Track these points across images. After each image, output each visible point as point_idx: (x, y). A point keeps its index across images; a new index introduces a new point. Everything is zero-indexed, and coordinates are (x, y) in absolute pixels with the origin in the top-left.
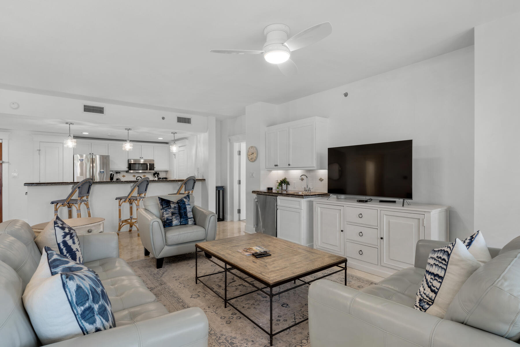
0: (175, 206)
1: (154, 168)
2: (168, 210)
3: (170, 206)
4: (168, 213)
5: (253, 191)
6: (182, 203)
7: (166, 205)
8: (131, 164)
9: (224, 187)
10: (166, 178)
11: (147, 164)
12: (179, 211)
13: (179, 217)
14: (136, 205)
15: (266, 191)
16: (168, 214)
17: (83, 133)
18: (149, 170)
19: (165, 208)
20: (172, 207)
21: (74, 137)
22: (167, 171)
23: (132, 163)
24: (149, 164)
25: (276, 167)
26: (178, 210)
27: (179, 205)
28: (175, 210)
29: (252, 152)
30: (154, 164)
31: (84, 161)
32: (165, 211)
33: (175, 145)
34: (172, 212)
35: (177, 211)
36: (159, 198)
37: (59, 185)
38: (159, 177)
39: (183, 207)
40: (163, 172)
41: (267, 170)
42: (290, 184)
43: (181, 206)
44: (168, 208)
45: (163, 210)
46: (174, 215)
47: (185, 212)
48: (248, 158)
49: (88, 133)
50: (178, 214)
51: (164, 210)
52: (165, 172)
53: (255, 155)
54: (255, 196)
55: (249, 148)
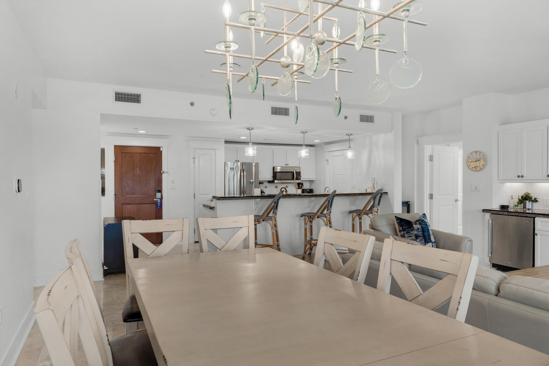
0: (418, 227)
1: (300, 176)
2: (410, 232)
3: (413, 227)
4: (410, 235)
5: (483, 210)
6: (424, 224)
7: (407, 226)
8: (277, 173)
9: (409, 203)
10: (311, 191)
11: (294, 172)
12: (423, 234)
13: (424, 241)
14: (325, 223)
15: (498, 209)
16: (411, 237)
17: (241, 138)
18: (296, 180)
19: (407, 230)
20: (415, 229)
21: (225, 142)
22: (313, 181)
23: (278, 170)
24: (296, 172)
25: (520, 178)
26: (422, 232)
27: (422, 227)
28: (419, 232)
29: (476, 159)
30: (300, 172)
31: (234, 170)
32: (407, 233)
33: (350, 150)
34: (415, 234)
35: (420, 233)
36: (397, 217)
37: (249, 199)
38: (304, 188)
39: (426, 228)
40: (306, 181)
41: (500, 182)
42: (538, 200)
43: (424, 227)
44: (410, 229)
45: (403, 231)
46: (419, 239)
47: (428, 234)
48: (469, 166)
49: (245, 138)
50: (422, 237)
51: (405, 232)
52: (309, 181)
53: (482, 162)
54: (488, 215)
55: (472, 153)
